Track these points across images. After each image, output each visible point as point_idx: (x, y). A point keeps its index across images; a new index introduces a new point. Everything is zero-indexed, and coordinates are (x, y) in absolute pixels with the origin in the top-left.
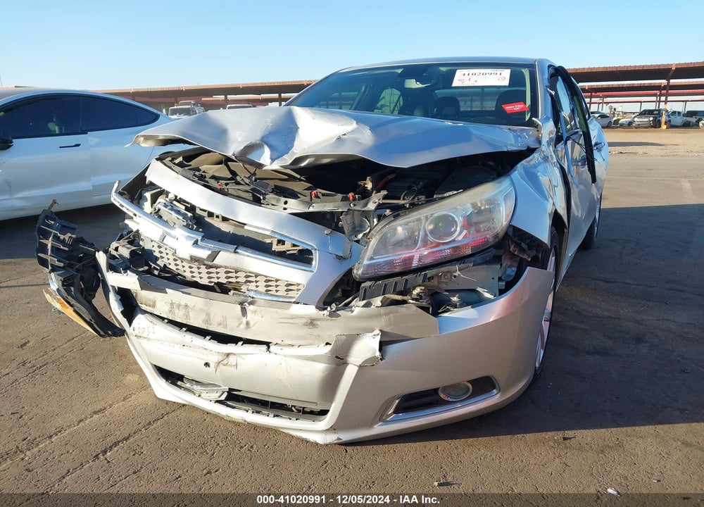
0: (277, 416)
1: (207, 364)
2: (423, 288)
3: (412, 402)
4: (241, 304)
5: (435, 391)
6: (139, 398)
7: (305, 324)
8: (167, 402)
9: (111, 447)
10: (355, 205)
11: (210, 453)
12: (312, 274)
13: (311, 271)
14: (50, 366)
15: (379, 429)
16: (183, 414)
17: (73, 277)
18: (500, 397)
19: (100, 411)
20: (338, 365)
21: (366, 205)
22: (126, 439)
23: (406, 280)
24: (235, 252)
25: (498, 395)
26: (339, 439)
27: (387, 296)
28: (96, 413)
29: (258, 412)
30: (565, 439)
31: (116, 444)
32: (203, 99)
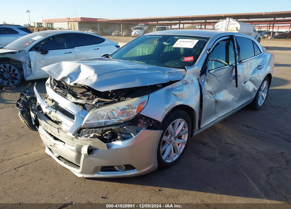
0: (69, 165)
1: (51, 145)
2: (110, 132)
3: (105, 169)
4: (58, 129)
5: (113, 167)
6: (41, 151)
7: (71, 139)
8: (47, 154)
9: (21, 166)
10: (89, 102)
11: (46, 173)
12: (73, 123)
13: (74, 122)
14: (25, 136)
15: (96, 176)
16: (49, 159)
17: (24, 111)
18: (138, 172)
19: (27, 154)
20: (79, 154)
21: (92, 102)
22: (27, 165)
23: (96, 130)
24: (56, 112)
25: (137, 171)
26: (83, 176)
27: (96, 134)
28: (26, 154)
29: (65, 163)
30: (159, 190)
31: (23, 166)
32: (149, 23)
